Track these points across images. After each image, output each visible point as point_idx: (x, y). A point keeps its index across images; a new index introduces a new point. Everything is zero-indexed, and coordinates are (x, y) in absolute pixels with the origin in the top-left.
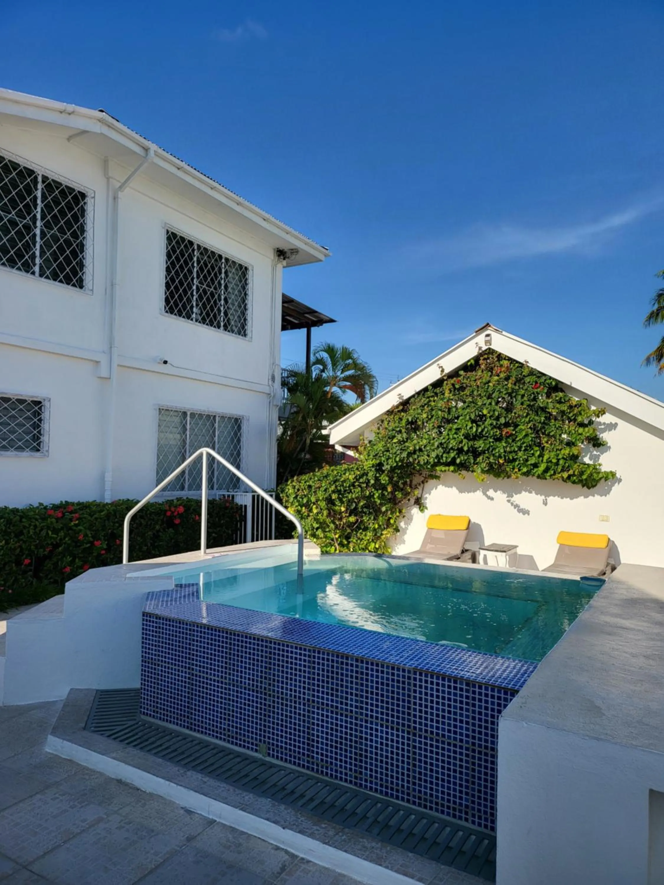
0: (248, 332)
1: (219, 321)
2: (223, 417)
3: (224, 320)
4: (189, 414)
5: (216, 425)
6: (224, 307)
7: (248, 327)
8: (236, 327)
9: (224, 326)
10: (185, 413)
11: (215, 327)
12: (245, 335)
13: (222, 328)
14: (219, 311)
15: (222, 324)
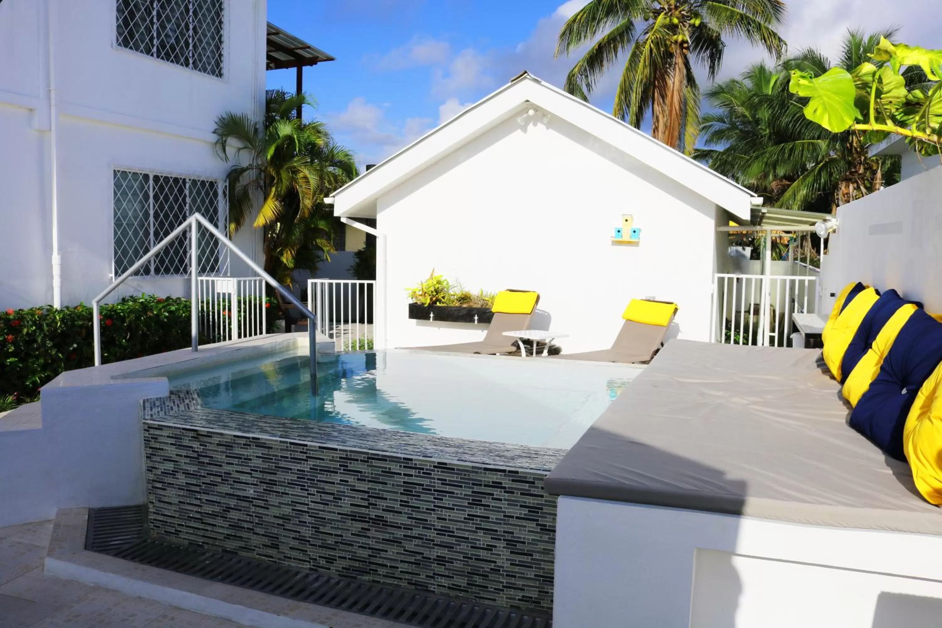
0: (224, 71)
1: (186, 57)
2: (194, 182)
3: (193, 56)
4: (151, 177)
5: (187, 192)
6: (193, 39)
7: (225, 65)
8: (209, 64)
9: (193, 63)
10: (146, 177)
11: (182, 65)
12: (220, 75)
13: (191, 65)
14: (187, 44)
15: (191, 61)
